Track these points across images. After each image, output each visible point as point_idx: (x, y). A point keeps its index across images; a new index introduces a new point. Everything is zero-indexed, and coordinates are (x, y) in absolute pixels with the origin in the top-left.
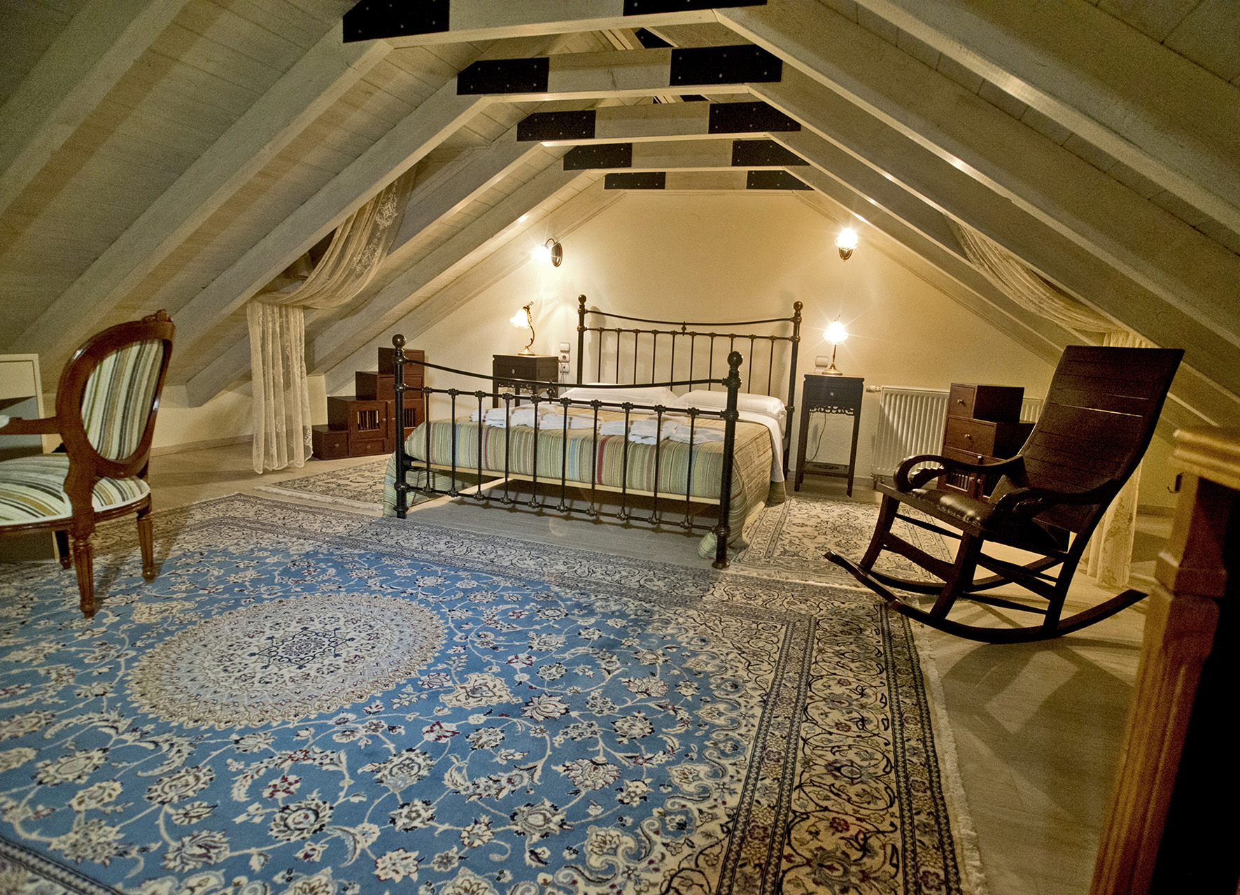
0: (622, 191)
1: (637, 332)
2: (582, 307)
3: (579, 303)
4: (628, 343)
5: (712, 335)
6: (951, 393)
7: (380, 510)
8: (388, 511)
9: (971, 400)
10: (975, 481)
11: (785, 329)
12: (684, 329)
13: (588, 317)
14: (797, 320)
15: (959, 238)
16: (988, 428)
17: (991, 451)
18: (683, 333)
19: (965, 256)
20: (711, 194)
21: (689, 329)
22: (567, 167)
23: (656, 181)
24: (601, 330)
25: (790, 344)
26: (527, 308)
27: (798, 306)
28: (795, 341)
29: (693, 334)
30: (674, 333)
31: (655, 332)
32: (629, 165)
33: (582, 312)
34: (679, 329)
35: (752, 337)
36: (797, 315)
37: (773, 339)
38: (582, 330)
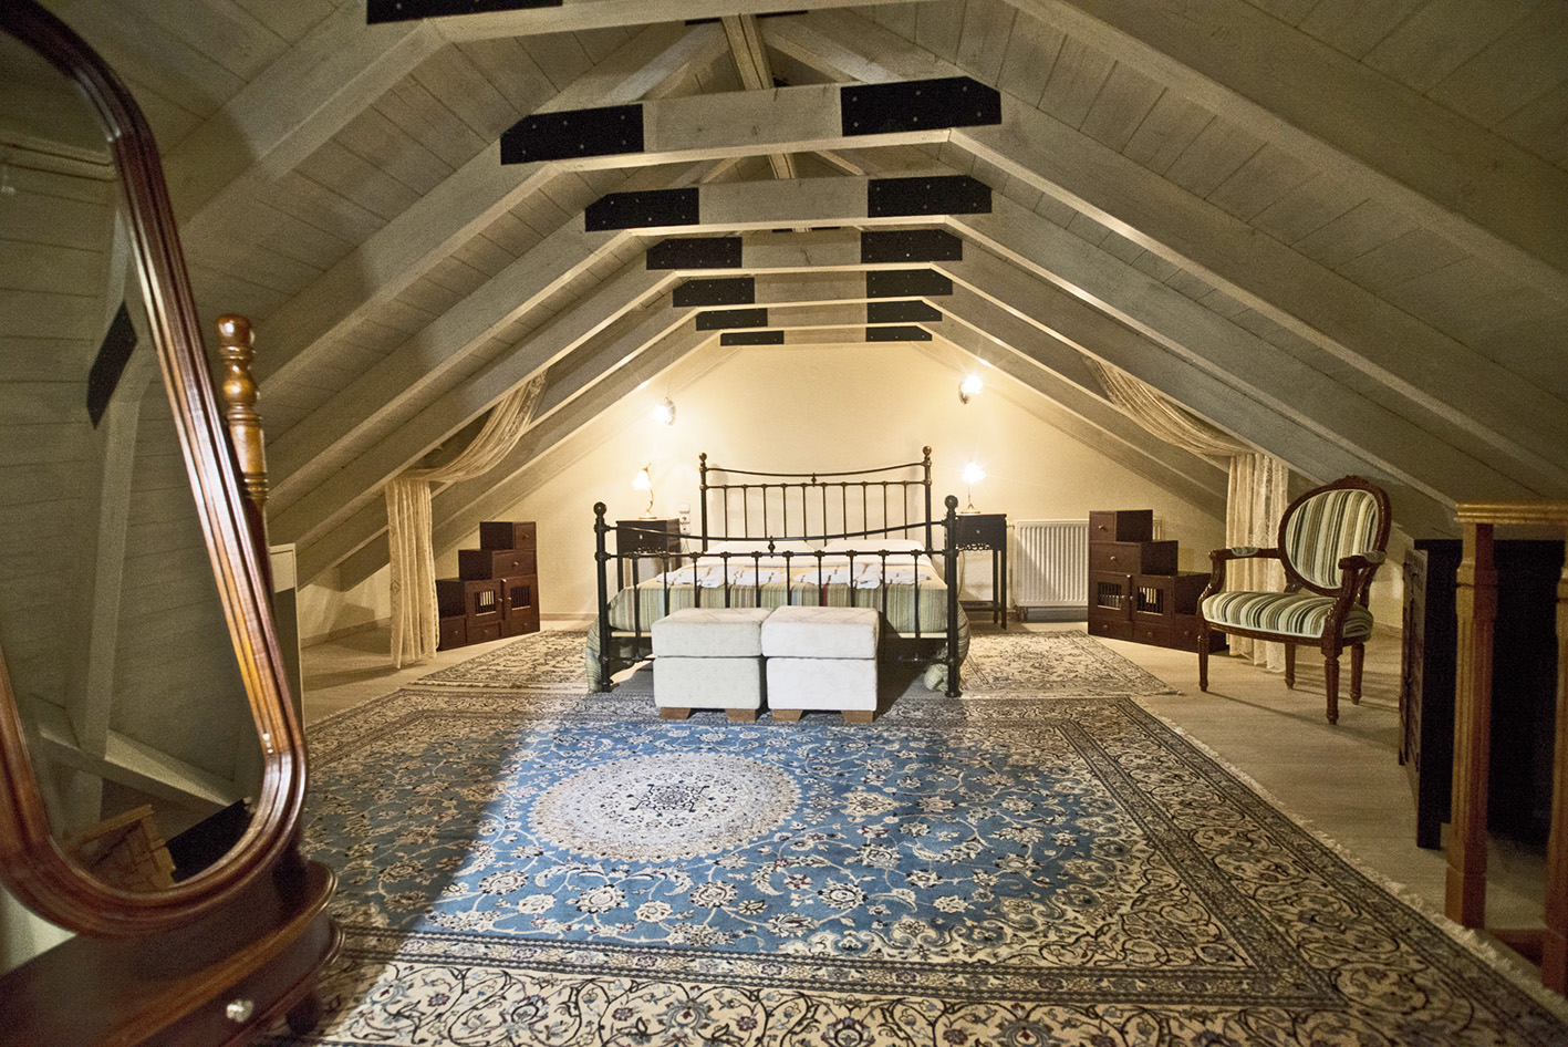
0: (739, 347)
1: (764, 486)
2: (703, 465)
3: (700, 462)
4: (755, 497)
5: (844, 485)
6: (1090, 521)
7: (584, 687)
8: (593, 686)
9: (1113, 525)
10: (1127, 599)
11: (914, 473)
12: (814, 480)
13: (709, 474)
14: (926, 464)
15: (1100, 381)
16: (1133, 550)
17: (1139, 571)
18: (814, 485)
19: (1107, 397)
20: (830, 348)
21: (819, 480)
22: (699, 328)
23: (777, 338)
24: (726, 488)
25: (922, 488)
26: (646, 470)
27: (927, 451)
28: (927, 484)
29: (824, 485)
30: (804, 485)
31: (784, 486)
32: (766, 325)
33: (704, 470)
34: (808, 480)
35: (885, 484)
36: (927, 459)
37: (905, 484)
38: (704, 489)
